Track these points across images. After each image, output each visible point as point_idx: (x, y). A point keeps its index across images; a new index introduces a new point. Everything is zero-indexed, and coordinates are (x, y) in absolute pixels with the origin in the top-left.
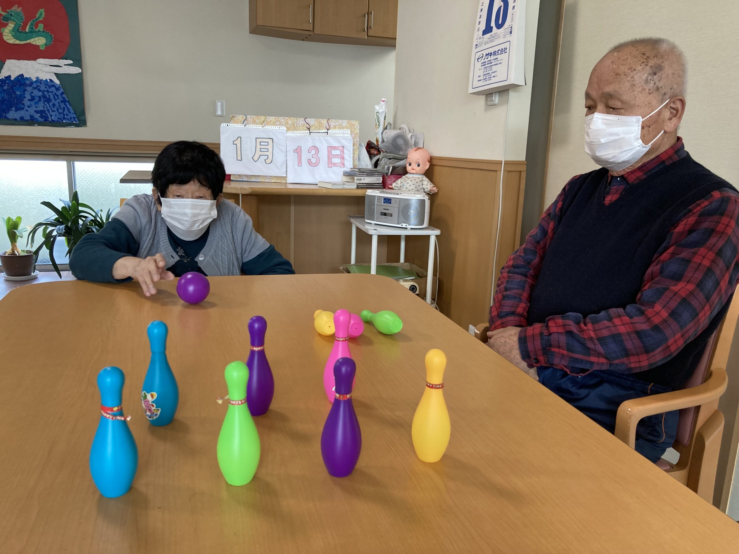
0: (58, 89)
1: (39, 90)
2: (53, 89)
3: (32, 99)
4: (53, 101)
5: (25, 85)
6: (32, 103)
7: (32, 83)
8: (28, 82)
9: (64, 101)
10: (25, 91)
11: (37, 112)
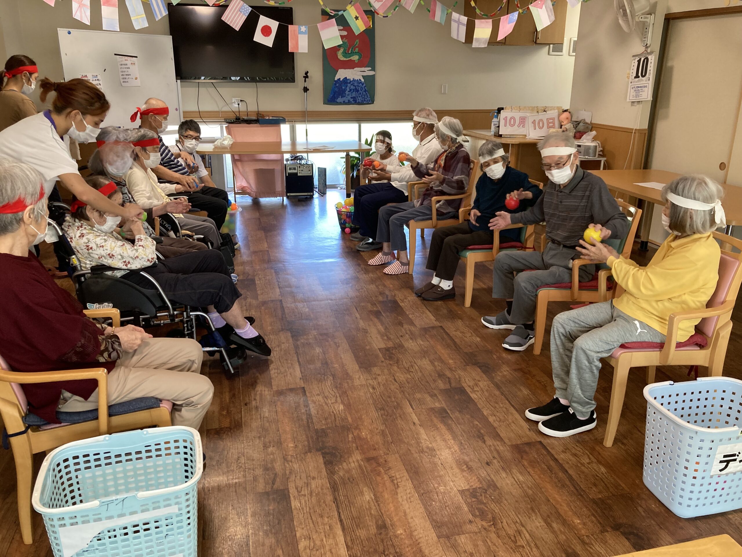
0: (363, 84)
1: (354, 86)
2: (361, 84)
3: (350, 90)
4: (360, 91)
5: (347, 83)
6: (350, 93)
7: (351, 82)
8: (349, 81)
9: (365, 91)
10: (347, 86)
11: (352, 98)
